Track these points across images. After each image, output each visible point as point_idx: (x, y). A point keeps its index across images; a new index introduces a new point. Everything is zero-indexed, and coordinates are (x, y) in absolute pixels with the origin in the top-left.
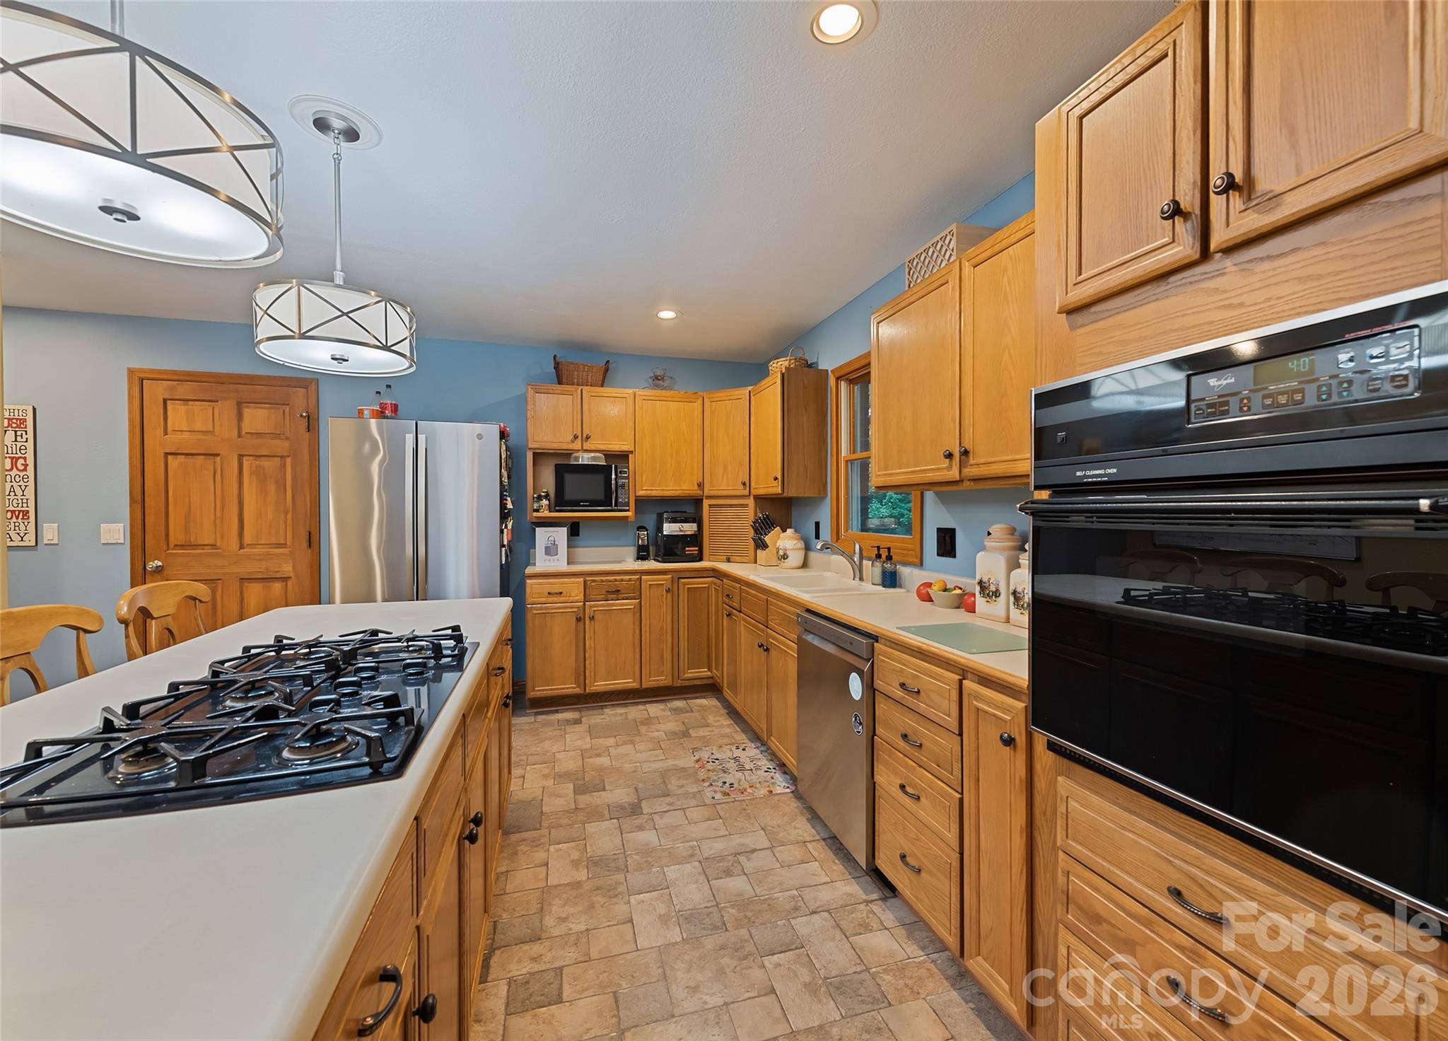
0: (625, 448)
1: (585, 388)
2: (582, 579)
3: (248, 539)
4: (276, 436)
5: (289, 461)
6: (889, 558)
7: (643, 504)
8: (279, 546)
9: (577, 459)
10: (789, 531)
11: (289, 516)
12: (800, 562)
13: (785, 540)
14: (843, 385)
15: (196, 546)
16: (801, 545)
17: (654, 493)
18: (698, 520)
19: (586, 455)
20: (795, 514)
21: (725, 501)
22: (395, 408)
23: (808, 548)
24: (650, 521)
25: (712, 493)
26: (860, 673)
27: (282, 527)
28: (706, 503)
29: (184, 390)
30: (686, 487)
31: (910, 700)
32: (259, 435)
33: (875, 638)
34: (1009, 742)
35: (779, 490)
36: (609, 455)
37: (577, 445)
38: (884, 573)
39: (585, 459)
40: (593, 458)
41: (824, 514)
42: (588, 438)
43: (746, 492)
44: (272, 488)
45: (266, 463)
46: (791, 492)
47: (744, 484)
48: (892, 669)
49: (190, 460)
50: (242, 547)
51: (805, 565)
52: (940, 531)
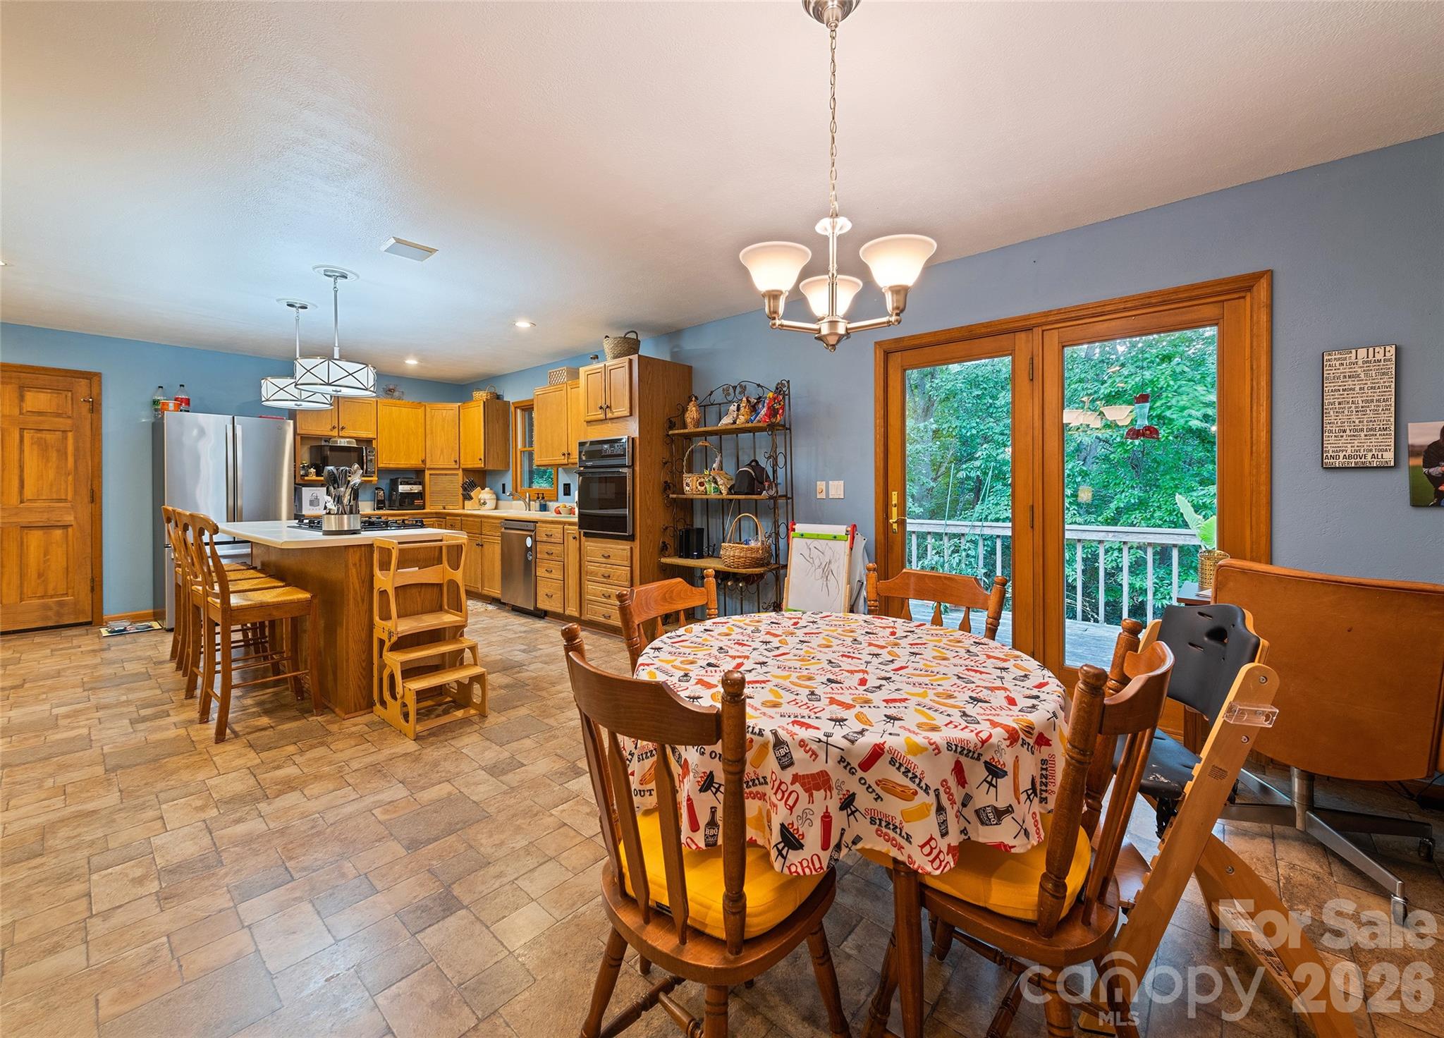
0: (371, 436)
3: (28, 495)
4: (58, 415)
5: (70, 435)
6: (543, 498)
7: (383, 472)
8: (60, 501)
9: (337, 442)
10: (486, 489)
11: (71, 478)
12: (494, 507)
13: (486, 494)
14: (519, 411)
16: (494, 497)
17: (391, 466)
18: (421, 483)
19: (342, 440)
20: (488, 479)
21: (441, 472)
22: (188, 402)
23: (498, 499)
24: (385, 484)
25: (432, 466)
26: (531, 536)
27: (63, 487)
28: (427, 473)
30: (413, 462)
31: (549, 540)
32: (40, 413)
33: (537, 522)
34: (575, 538)
35: (483, 466)
36: (358, 440)
37: (335, 433)
38: (541, 505)
39: (342, 442)
40: (348, 442)
41: (508, 480)
42: (343, 428)
43: (457, 467)
44: (53, 455)
45: (47, 436)
46: (490, 467)
47: (456, 462)
48: (542, 531)
50: (22, 502)
51: (496, 508)
52: (565, 485)
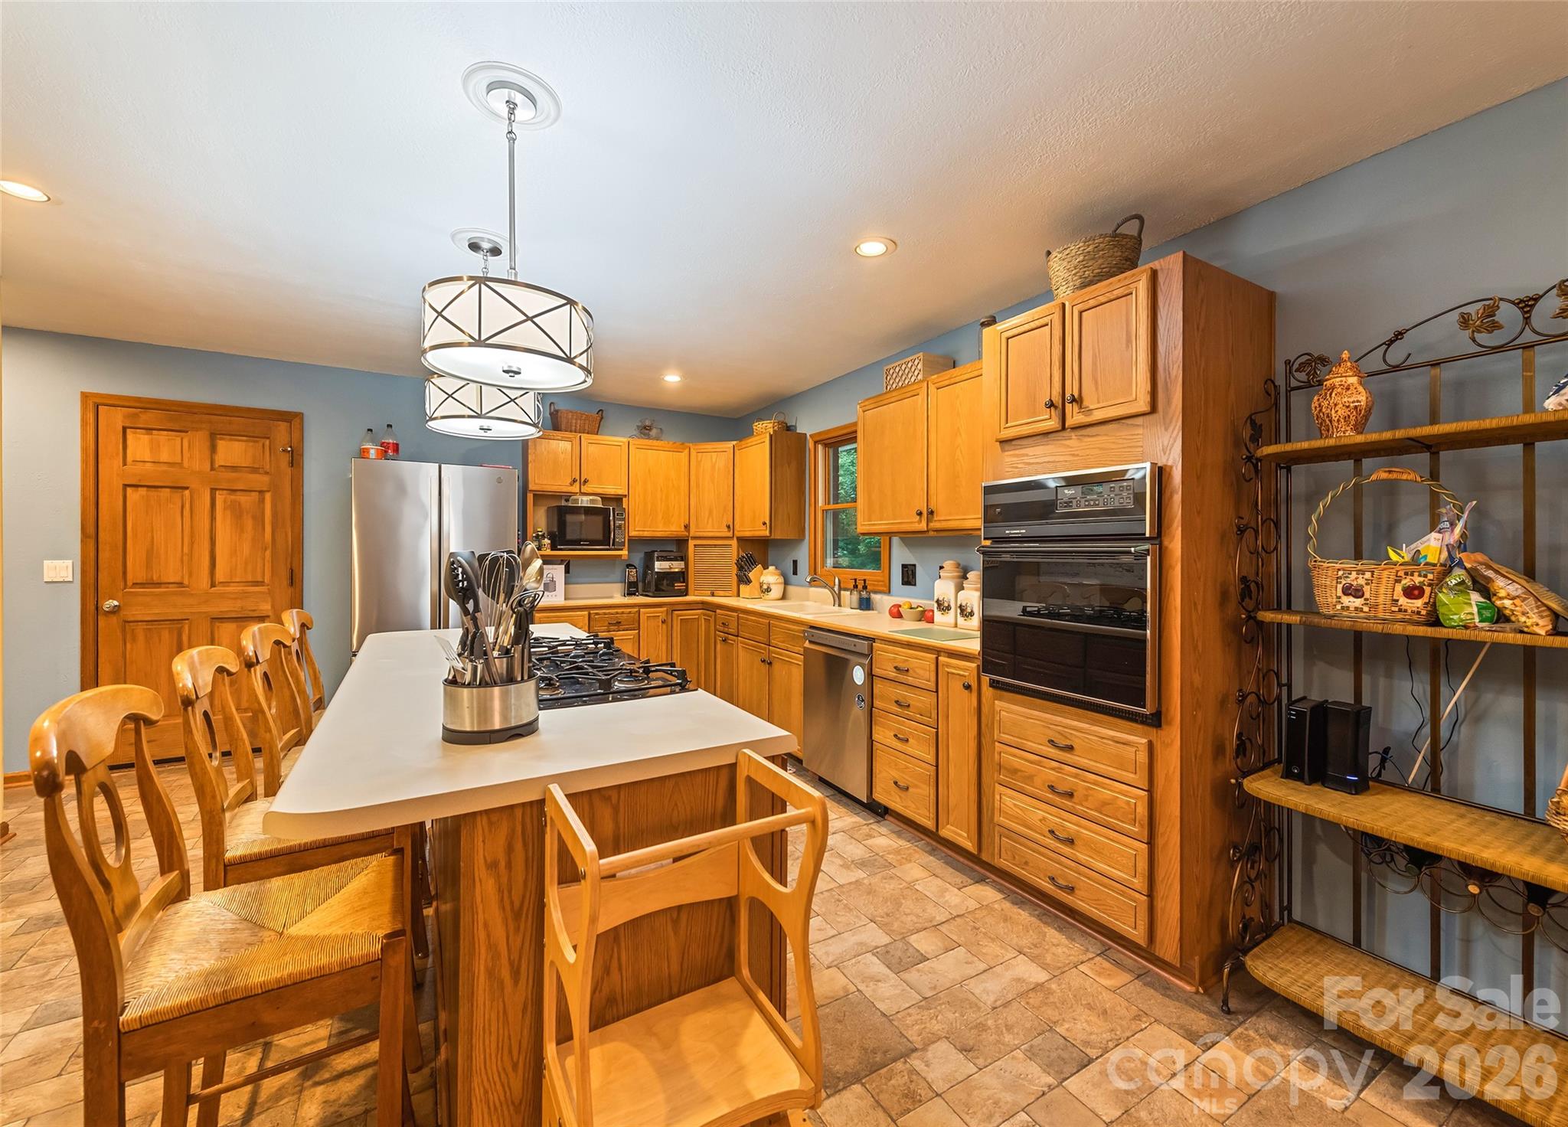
0: (620, 492)
1: (584, 436)
2: (586, 613)
3: (220, 576)
4: (254, 470)
5: (268, 496)
6: (865, 587)
7: (635, 543)
8: (256, 583)
9: (577, 501)
10: (772, 568)
11: (268, 553)
12: (780, 595)
13: (770, 577)
14: (820, 447)
15: (159, 584)
16: (781, 580)
17: (646, 534)
18: (683, 558)
19: (585, 498)
20: (772, 554)
21: (710, 542)
22: (396, 448)
23: (786, 583)
24: (638, 559)
25: (698, 534)
26: (862, 666)
27: (260, 565)
28: (691, 543)
29: (147, 418)
30: (674, 529)
31: (901, 677)
32: (234, 468)
33: (873, 640)
34: (968, 687)
35: (767, 533)
36: (605, 498)
37: (575, 488)
38: (861, 600)
39: (584, 501)
40: (592, 501)
41: (803, 554)
42: (586, 482)
43: (730, 534)
44: (249, 523)
45: (243, 499)
46: (777, 536)
47: (728, 527)
48: (886, 660)
49: (153, 493)
50: (213, 585)
51: (784, 597)
52: (904, 566)
